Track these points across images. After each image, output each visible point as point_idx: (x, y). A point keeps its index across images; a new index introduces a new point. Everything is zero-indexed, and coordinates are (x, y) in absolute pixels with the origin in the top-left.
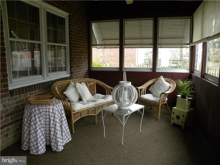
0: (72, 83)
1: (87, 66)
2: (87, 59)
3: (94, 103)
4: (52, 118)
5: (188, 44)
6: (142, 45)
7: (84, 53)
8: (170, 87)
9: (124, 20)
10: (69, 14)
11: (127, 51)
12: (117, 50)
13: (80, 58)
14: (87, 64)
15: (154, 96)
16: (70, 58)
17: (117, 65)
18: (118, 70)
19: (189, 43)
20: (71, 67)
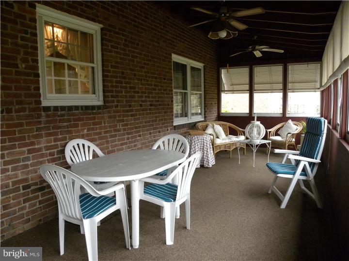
0: (210, 125)
1: (217, 112)
2: (217, 105)
3: (230, 140)
4: (205, 144)
5: (319, 89)
6: (272, 90)
7: (214, 99)
8: (297, 129)
9: (253, 66)
10: (204, 64)
11: (256, 96)
12: (247, 95)
13: (212, 104)
14: (217, 109)
15: (282, 138)
16: (205, 104)
17: (246, 110)
18: (248, 115)
19: (319, 87)
20: (205, 112)
